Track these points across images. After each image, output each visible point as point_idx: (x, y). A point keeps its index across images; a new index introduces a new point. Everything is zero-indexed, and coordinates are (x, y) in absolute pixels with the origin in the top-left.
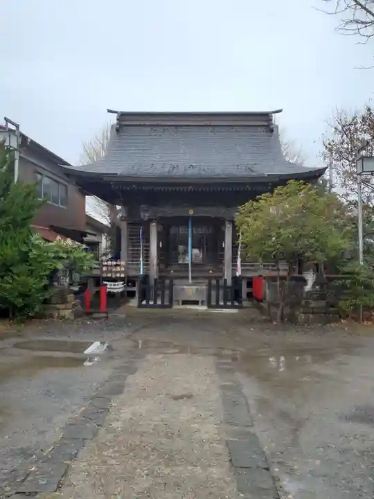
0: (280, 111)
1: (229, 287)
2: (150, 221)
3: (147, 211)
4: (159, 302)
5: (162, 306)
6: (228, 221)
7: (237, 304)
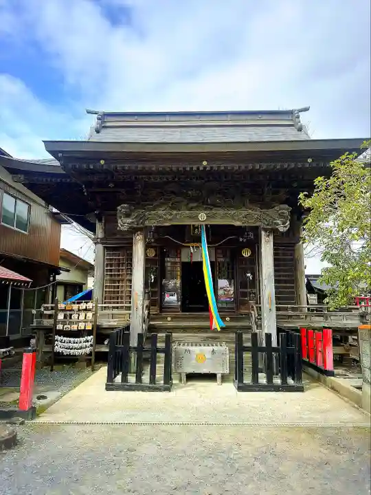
0: (306, 110)
1: (274, 350)
2: (133, 231)
3: (128, 216)
4: (146, 378)
5: (153, 388)
6: (266, 230)
7: (290, 381)
